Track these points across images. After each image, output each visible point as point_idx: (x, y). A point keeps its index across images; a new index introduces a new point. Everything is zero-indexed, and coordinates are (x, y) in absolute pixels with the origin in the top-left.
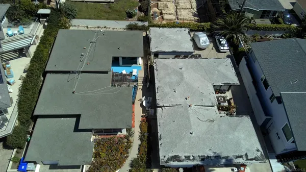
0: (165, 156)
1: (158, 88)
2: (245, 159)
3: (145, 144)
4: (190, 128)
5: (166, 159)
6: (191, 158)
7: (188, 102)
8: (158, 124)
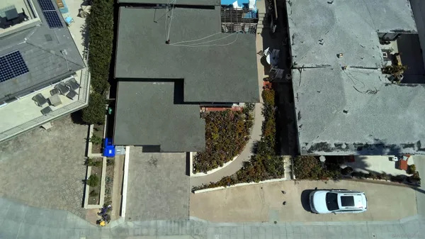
0: (307, 144)
1: (293, 37)
2: (416, 148)
3: (271, 121)
4: (344, 103)
5: (308, 147)
6: (344, 146)
7: (341, 61)
8: (295, 95)
